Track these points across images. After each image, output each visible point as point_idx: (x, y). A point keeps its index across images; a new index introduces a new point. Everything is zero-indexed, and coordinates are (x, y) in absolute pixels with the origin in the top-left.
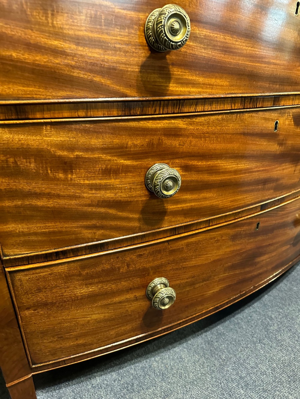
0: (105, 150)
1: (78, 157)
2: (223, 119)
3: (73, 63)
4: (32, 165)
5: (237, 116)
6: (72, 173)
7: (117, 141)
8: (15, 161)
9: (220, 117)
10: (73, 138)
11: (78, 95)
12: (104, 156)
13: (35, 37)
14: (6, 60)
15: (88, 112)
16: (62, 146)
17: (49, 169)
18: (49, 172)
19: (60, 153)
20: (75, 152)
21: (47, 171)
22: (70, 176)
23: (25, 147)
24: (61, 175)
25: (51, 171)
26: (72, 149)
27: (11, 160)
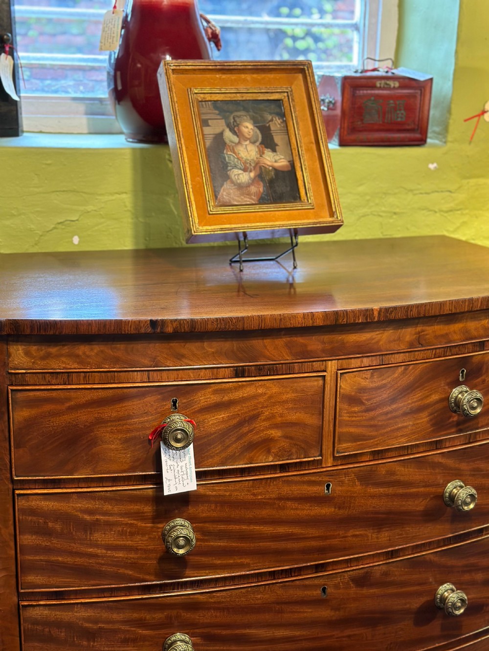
0: (124, 622)
1: (100, 628)
2: (248, 591)
3: (103, 562)
4: (63, 634)
5: (265, 588)
6: (94, 642)
7: (135, 615)
8: (50, 631)
9: (243, 591)
10: (98, 613)
11: (105, 583)
12: (123, 627)
13: (76, 547)
14: (54, 563)
15: (112, 593)
16: (88, 620)
17: (75, 637)
18: (75, 639)
19: (87, 625)
20: (98, 624)
21: (74, 638)
22: (92, 644)
23: (59, 620)
24: (85, 643)
25: (77, 639)
26: (96, 622)
27: (47, 630)
